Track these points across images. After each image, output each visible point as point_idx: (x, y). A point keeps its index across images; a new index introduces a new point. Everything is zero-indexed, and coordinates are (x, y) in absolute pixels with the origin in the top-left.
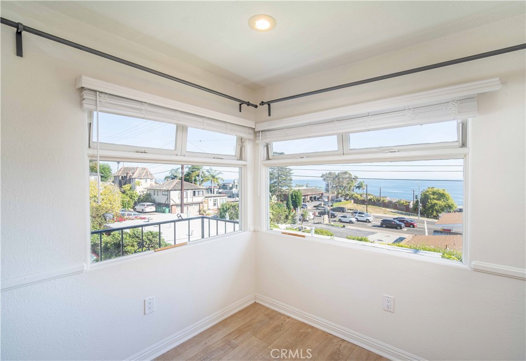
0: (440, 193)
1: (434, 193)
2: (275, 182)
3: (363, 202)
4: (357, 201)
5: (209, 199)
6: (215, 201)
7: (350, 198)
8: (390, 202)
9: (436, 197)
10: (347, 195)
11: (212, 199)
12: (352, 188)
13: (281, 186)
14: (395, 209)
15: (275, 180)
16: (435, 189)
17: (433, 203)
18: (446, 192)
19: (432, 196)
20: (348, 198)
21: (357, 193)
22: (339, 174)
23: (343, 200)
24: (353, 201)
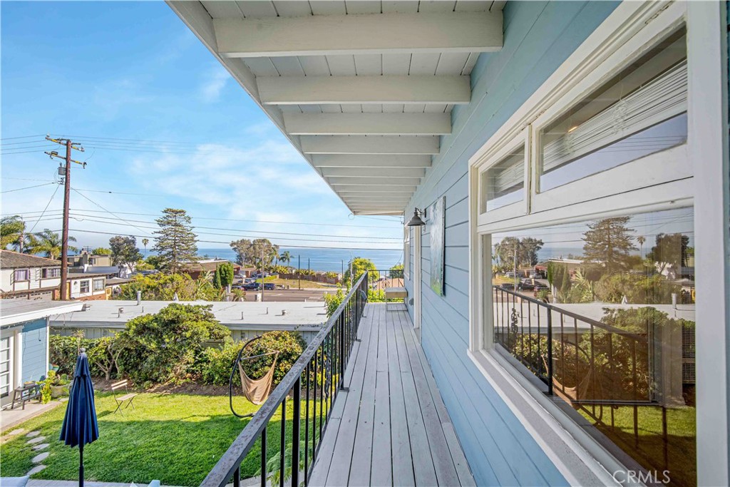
0: (366, 263)
1: (361, 263)
2: (169, 254)
3: (290, 277)
4: (282, 276)
5: (73, 281)
6: (83, 284)
7: (274, 272)
8: (319, 275)
9: (363, 267)
10: (271, 268)
11: (79, 281)
12: (275, 260)
13: (179, 259)
14: (324, 282)
15: (171, 250)
16: (362, 259)
17: (361, 273)
18: (371, 262)
19: (360, 267)
20: (271, 272)
21: (281, 266)
22: (254, 241)
23: (267, 276)
24: (278, 276)
